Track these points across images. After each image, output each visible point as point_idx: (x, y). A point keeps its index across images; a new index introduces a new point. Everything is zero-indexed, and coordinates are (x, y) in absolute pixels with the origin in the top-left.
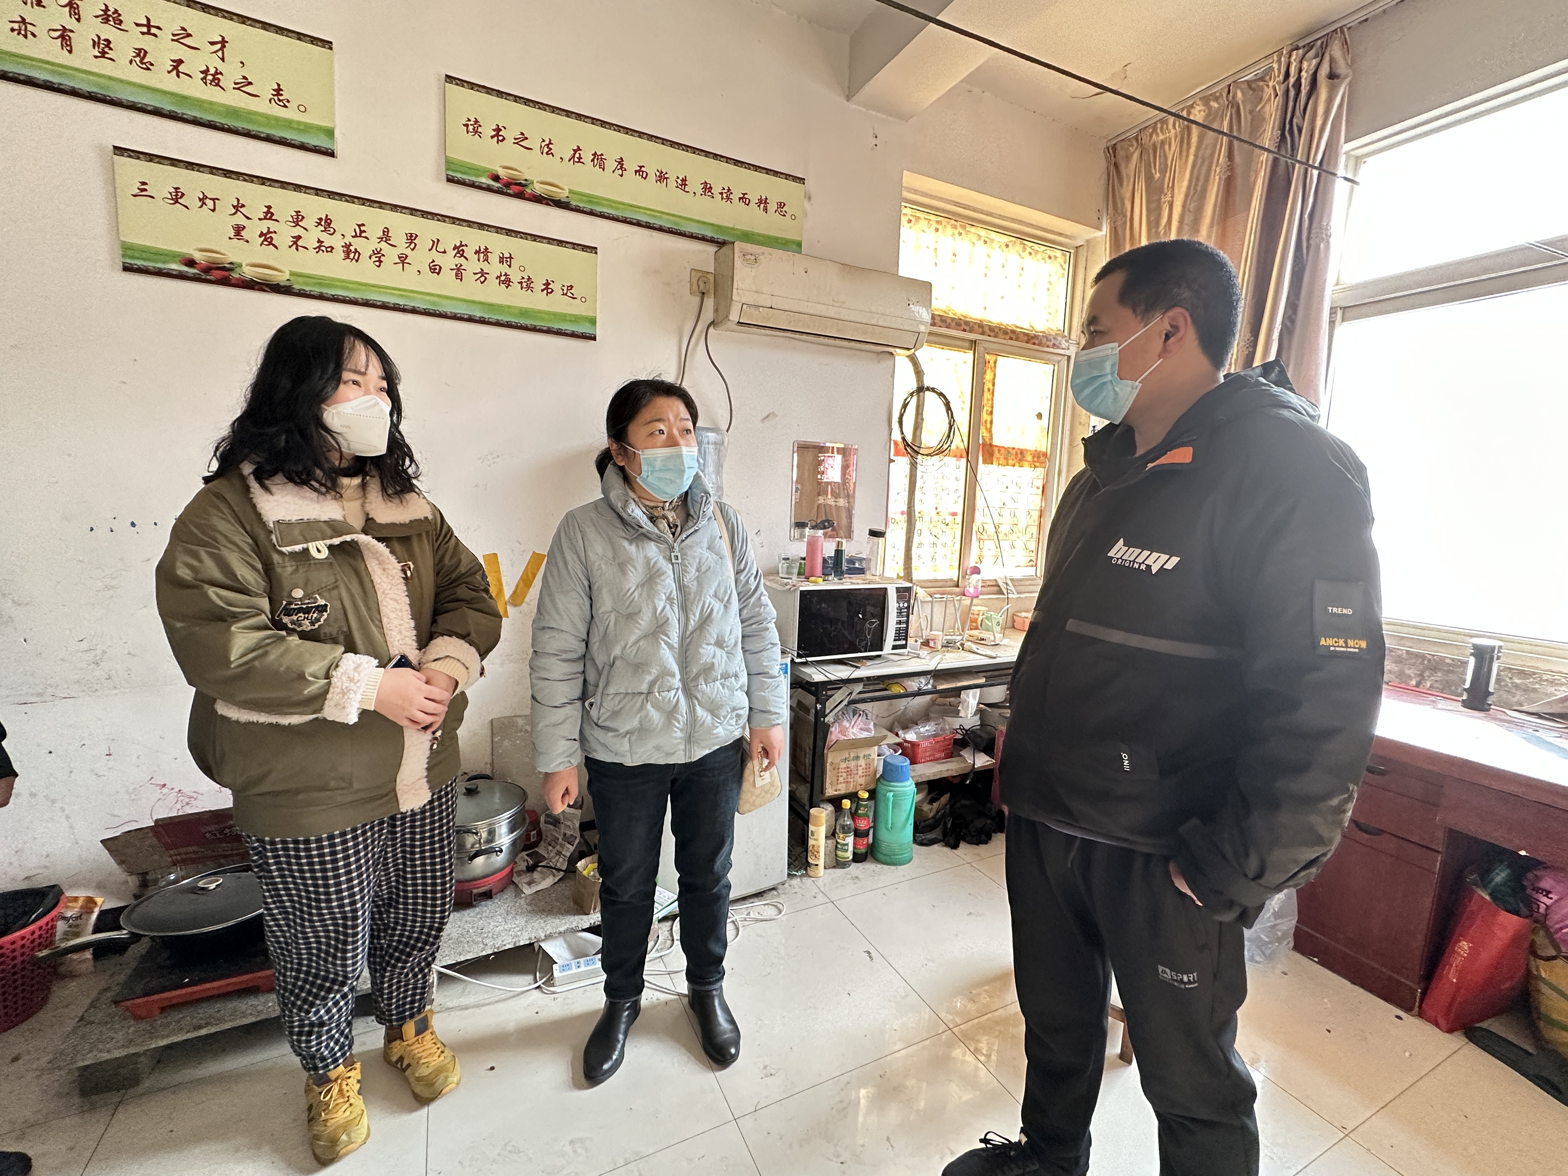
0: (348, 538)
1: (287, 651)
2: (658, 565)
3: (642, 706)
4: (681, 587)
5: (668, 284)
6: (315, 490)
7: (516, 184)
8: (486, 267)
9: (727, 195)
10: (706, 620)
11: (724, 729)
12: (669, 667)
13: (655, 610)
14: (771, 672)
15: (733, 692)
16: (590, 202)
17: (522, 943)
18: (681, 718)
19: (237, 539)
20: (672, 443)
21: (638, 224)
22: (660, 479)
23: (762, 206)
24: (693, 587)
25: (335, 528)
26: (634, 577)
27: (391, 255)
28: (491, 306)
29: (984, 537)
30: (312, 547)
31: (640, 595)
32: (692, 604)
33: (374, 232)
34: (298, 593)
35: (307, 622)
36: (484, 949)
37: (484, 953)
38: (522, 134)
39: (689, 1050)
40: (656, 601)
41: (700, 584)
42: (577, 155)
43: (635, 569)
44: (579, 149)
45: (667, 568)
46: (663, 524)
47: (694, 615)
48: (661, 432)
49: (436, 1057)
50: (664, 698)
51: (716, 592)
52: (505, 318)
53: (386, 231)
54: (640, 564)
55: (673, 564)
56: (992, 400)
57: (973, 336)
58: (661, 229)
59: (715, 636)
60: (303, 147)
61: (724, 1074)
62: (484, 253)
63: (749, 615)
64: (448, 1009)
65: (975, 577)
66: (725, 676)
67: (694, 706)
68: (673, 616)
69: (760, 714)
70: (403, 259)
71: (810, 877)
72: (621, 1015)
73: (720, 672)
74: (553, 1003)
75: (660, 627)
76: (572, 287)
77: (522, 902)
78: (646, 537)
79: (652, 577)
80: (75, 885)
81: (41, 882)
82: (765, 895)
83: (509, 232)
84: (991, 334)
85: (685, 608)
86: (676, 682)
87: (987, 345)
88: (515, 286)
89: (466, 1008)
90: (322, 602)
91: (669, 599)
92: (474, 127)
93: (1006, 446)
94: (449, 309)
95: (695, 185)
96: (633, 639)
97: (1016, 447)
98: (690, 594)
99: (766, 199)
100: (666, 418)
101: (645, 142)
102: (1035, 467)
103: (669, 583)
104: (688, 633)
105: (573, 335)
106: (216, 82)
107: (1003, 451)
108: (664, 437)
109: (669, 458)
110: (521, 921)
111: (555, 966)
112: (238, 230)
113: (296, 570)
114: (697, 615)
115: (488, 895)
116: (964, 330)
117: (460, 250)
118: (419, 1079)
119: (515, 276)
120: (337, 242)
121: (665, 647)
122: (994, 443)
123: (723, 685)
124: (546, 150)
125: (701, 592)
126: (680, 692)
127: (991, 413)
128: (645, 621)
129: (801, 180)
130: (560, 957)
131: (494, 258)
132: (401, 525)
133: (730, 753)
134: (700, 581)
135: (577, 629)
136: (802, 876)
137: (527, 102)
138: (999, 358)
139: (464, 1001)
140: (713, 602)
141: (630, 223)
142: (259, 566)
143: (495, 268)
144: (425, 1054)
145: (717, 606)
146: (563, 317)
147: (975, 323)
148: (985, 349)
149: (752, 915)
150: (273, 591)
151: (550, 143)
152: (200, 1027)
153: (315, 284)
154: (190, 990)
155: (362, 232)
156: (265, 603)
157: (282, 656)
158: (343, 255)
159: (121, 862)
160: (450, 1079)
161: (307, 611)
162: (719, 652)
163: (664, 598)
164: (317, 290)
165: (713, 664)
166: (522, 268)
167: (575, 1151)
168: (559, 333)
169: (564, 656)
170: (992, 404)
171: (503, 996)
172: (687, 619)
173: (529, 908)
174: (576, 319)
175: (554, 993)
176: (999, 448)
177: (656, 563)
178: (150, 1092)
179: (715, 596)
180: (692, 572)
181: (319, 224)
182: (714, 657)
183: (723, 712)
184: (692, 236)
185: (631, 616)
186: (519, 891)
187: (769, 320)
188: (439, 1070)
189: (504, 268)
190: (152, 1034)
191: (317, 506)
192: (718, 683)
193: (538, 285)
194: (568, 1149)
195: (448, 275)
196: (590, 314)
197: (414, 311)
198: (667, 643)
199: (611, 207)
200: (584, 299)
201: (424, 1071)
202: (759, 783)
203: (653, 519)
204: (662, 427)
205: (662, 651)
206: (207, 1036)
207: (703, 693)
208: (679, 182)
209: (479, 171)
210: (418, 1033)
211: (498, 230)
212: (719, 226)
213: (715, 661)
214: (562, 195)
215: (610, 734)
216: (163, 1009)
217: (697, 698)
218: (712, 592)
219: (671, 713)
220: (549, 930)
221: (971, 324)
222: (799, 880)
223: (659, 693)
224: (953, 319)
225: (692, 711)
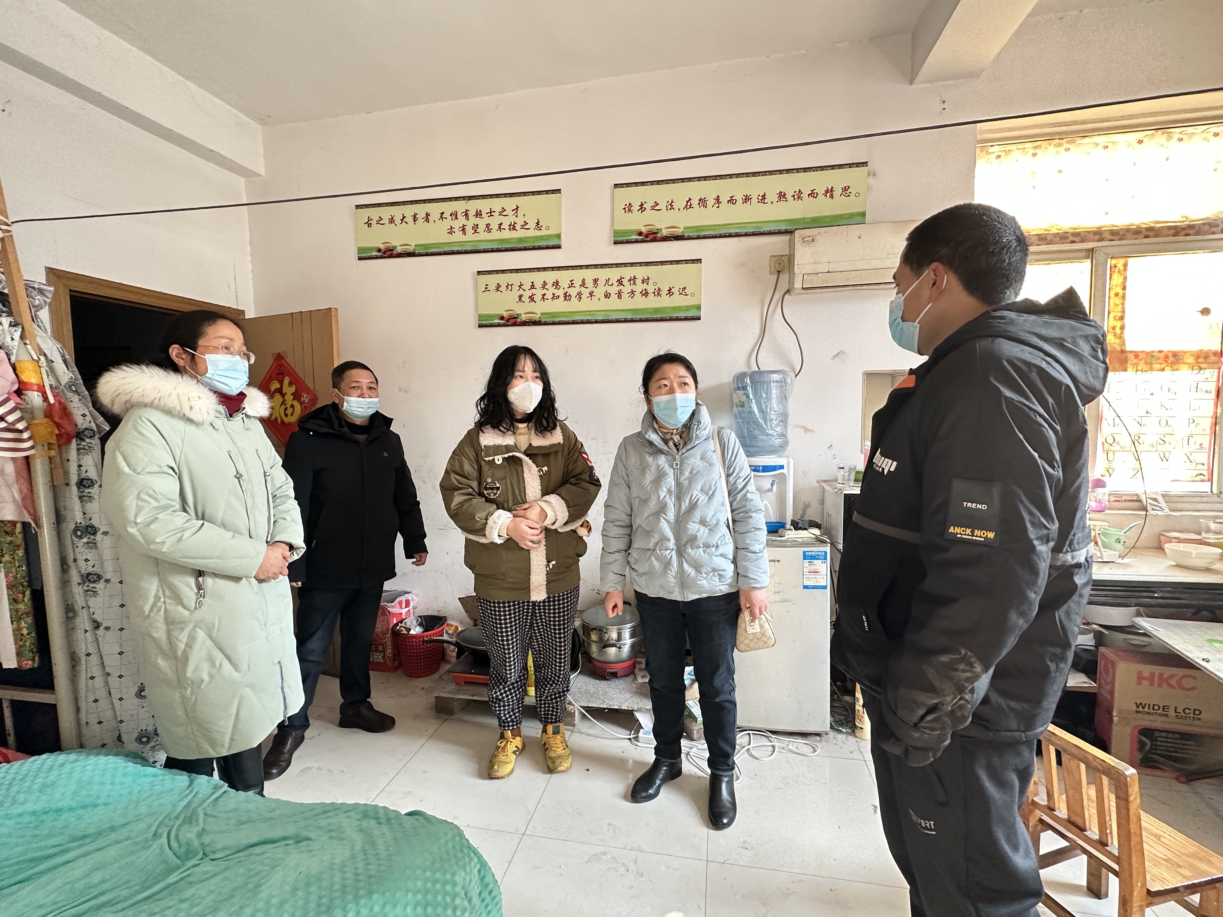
0: (511, 454)
1: (471, 505)
2: (664, 469)
3: (650, 558)
4: (678, 484)
5: (752, 271)
6: (500, 431)
7: (652, 234)
8: (634, 288)
9: (798, 195)
10: (693, 506)
11: (708, 583)
12: (665, 534)
13: (659, 497)
14: (751, 548)
15: (711, 557)
16: (697, 231)
17: (624, 708)
18: (672, 569)
19: (469, 454)
20: (672, 391)
21: (730, 236)
22: (664, 414)
23: (828, 194)
24: (686, 483)
25: (508, 448)
26: (649, 477)
27: (585, 292)
28: (636, 311)
29: (1116, 447)
30: (496, 458)
31: (651, 488)
32: (684, 495)
33: (578, 283)
34: (489, 480)
35: (492, 494)
36: (602, 704)
37: (602, 706)
38: (656, 202)
39: (699, 810)
40: (660, 492)
41: (690, 482)
42: (689, 204)
43: (650, 471)
44: (690, 199)
45: (670, 472)
46: (671, 444)
47: (685, 502)
48: (666, 385)
49: (560, 750)
50: (662, 554)
51: (702, 488)
52: (644, 316)
53: (583, 281)
54: (653, 469)
55: (674, 469)
56: (1123, 304)
57: (1090, 245)
58: (747, 235)
59: (699, 518)
60: (548, 248)
61: (714, 833)
62: (633, 280)
63: (739, 506)
64: (581, 732)
65: (1100, 490)
66: (707, 546)
67: (682, 562)
68: (671, 503)
69: (744, 578)
70: (591, 294)
71: (856, 736)
72: (661, 768)
73: (702, 541)
74: (634, 751)
75: (662, 509)
76: (685, 288)
77: (634, 685)
78: (661, 451)
79: (660, 476)
80: (453, 619)
81: (441, 614)
82: (809, 737)
83: (647, 264)
84: (1114, 238)
85: (679, 498)
86: (672, 544)
87: (1107, 251)
88: (651, 295)
89: (589, 735)
90: (498, 485)
91: (669, 491)
92: (629, 208)
93: (1148, 349)
94: (614, 317)
95: (772, 196)
96: (646, 515)
97: (1166, 349)
98: (683, 488)
99: (832, 188)
100: (667, 376)
101: (735, 180)
102: (1201, 369)
103: (670, 481)
104: (681, 514)
105: (686, 319)
106: (514, 228)
107: (1141, 356)
108: (667, 388)
109: (668, 402)
110: (628, 696)
111: (642, 730)
112: (520, 297)
113: (489, 470)
114: (687, 502)
115: (615, 675)
116: (1073, 242)
117: (620, 282)
118: (550, 757)
119: (651, 289)
120: (560, 293)
121: (664, 521)
122: (1128, 348)
123: (704, 551)
124: (670, 207)
125: (690, 487)
126: (674, 552)
127: (1122, 318)
128: (653, 505)
129: (865, 164)
130: (646, 726)
131: (639, 282)
132: (544, 447)
133: (722, 603)
134: (691, 480)
135: (625, 509)
136: (850, 734)
137: (658, 182)
138: (1130, 260)
139: (590, 731)
140: (700, 494)
141: (725, 236)
142: (476, 467)
143: (639, 287)
144: (555, 746)
145: (703, 498)
146: (679, 308)
147: (1089, 232)
148: (1107, 254)
149: (790, 747)
150: (480, 480)
151: (672, 202)
152: (474, 695)
153: (550, 317)
154: (473, 676)
155: (572, 284)
156: (475, 484)
157: (468, 507)
158: (563, 299)
159: (467, 612)
160: (563, 764)
161: (492, 489)
162: (702, 529)
163: (665, 490)
164: (552, 320)
165: (696, 536)
166: (655, 284)
167: (608, 829)
168: (677, 319)
169: (617, 523)
170: (1123, 308)
171: (610, 737)
172: (680, 505)
173: (636, 690)
174: (688, 308)
175: (637, 745)
176: (1136, 355)
177: (663, 468)
178: (458, 720)
179: (702, 490)
180: (687, 474)
181: (553, 285)
182: (698, 531)
183: (704, 570)
184: (770, 233)
185: (645, 502)
186: (635, 679)
187: (828, 282)
188: (559, 757)
189: (645, 286)
190: (458, 692)
191: (501, 438)
192: (701, 549)
193: (664, 291)
194: (606, 827)
195: (614, 297)
196: (697, 303)
197: (597, 322)
198: (664, 519)
199: (710, 230)
200: (693, 295)
201: (552, 754)
202: (750, 630)
203: (666, 442)
204: (666, 382)
205: (661, 524)
206: (476, 701)
207: (689, 554)
208: (760, 198)
209: (630, 232)
210: (554, 733)
211: (641, 264)
212: (791, 220)
213: (698, 534)
214: (679, 232)
215: (635, 573)
216: (466, 683)
217: (685, 558)
218: (699, 488)
219: (667, 564)
220: (641, 705)
221: (1082, 235)
222: (845, 736)
223: (660, 550)
224: (1055, 235)
225: (680, 565)
